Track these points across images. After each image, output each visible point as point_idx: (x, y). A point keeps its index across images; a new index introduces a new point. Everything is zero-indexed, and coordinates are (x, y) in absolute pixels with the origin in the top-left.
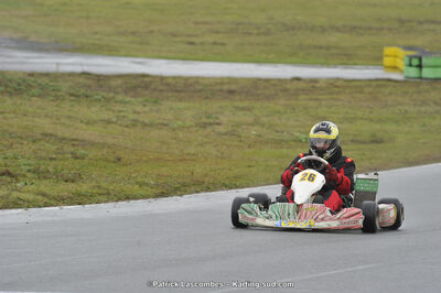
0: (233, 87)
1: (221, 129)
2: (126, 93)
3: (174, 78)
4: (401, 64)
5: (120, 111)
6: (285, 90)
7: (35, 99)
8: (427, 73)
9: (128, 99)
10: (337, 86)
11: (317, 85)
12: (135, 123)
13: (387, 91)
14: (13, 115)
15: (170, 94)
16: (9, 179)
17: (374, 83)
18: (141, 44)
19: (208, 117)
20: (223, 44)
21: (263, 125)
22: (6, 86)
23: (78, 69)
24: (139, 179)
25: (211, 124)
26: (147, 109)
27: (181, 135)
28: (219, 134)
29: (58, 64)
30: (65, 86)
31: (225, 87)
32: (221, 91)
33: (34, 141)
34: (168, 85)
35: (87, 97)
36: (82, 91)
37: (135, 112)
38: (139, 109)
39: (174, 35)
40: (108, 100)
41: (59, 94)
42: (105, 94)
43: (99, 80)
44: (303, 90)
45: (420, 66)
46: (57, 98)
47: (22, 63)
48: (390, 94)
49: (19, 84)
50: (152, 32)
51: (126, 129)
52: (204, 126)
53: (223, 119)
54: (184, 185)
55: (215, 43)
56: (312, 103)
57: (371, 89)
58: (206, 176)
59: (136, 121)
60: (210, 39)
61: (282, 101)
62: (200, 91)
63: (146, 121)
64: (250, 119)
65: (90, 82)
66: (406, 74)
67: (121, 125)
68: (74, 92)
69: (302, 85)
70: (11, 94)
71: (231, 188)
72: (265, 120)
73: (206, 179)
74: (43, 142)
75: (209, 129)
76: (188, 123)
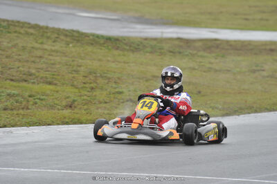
0: (273, 47)
1: (265, 74)
2: (204, 50)
3: (235, 41)
5: (201, 62)
7: (148, 54)
9: (205, 54)
12: (210, 70)
14: (134, 64)
15: (232, 51)
16: (131, 104)
18: (214, 20)
19: (257, 66)
20: (267, 20)
22: (130, 46)
23: (175, 36)
24: (212, 105)
25: (258, 70)
26: (217, 61)
27: (239, 77)
28: (264, 77)
29: (162, 33)
30: (166, 46)
31: (268, 47)
32: (265, 49)
33: (147, 81)
34: (231, 45)
35: (180, 53)
36: (177, 50)
37: (210, 63)
38: (213, 60)
39: (236, 14)
40: (193, 55)
41: (162, 51)
42: (191, 52)
43: (187, 43)
46: (161, 54)
47: (141, 32)
49: (138, 45)
50: (221, 12)
51: (204, 74)
52: (254, 71)
53: (266, 67)
54: (241, 109)
55: (262, 19)
58: (254, 103)
59: (210, 68)
60: (258, 16)
62: (251, 49)
63: (217, 68)
65: (182, 44)
67: (201, 71)
68: (171, 50)
70: (133, 51)
71: (271, 111)
73: (255, 106)
74: (152, 81)
75: (257, 74)
76: (244, 70)
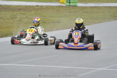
0: (20, 8)
1: (17, 19)
3: (4, 5)
4: (65, 2)
6: (34, 9)
8: (71, 4)
10: (48, 8)
11: (43, 7)
13: (61, 9)
15: (3, 10)
17: (58, 7)
19: (14, 16)
21: (28, 18)
27: (6, 21)
28: (17, 21)
32: (17, 9)
34: (2, 7)
44: (39, 9)
45: (70, 2)
48: (62, 10)
52: (13, 18)
53: (18, 17)
54: (7, 34)
56: (41, 12)
57: (57, 9)
58: (13, 32)
61: (33, 12)
62: (11, 9)
64: (25, 17)
66: (66, 4)
69: (39, 7)
72: (29, 17)
75: (14, 19)
76: (8, 18)
